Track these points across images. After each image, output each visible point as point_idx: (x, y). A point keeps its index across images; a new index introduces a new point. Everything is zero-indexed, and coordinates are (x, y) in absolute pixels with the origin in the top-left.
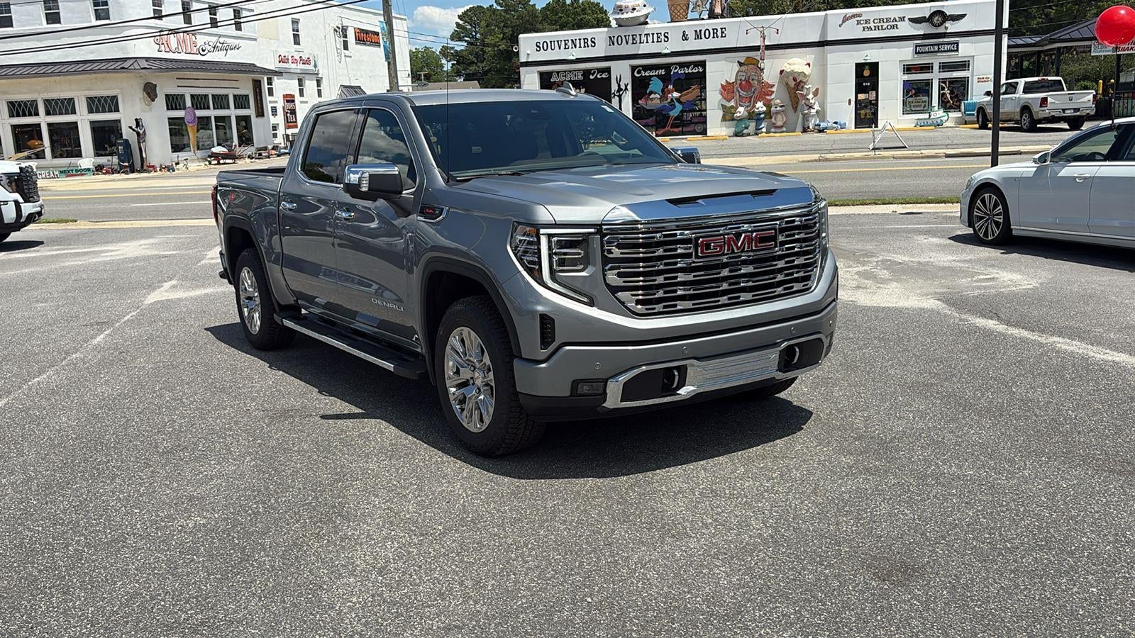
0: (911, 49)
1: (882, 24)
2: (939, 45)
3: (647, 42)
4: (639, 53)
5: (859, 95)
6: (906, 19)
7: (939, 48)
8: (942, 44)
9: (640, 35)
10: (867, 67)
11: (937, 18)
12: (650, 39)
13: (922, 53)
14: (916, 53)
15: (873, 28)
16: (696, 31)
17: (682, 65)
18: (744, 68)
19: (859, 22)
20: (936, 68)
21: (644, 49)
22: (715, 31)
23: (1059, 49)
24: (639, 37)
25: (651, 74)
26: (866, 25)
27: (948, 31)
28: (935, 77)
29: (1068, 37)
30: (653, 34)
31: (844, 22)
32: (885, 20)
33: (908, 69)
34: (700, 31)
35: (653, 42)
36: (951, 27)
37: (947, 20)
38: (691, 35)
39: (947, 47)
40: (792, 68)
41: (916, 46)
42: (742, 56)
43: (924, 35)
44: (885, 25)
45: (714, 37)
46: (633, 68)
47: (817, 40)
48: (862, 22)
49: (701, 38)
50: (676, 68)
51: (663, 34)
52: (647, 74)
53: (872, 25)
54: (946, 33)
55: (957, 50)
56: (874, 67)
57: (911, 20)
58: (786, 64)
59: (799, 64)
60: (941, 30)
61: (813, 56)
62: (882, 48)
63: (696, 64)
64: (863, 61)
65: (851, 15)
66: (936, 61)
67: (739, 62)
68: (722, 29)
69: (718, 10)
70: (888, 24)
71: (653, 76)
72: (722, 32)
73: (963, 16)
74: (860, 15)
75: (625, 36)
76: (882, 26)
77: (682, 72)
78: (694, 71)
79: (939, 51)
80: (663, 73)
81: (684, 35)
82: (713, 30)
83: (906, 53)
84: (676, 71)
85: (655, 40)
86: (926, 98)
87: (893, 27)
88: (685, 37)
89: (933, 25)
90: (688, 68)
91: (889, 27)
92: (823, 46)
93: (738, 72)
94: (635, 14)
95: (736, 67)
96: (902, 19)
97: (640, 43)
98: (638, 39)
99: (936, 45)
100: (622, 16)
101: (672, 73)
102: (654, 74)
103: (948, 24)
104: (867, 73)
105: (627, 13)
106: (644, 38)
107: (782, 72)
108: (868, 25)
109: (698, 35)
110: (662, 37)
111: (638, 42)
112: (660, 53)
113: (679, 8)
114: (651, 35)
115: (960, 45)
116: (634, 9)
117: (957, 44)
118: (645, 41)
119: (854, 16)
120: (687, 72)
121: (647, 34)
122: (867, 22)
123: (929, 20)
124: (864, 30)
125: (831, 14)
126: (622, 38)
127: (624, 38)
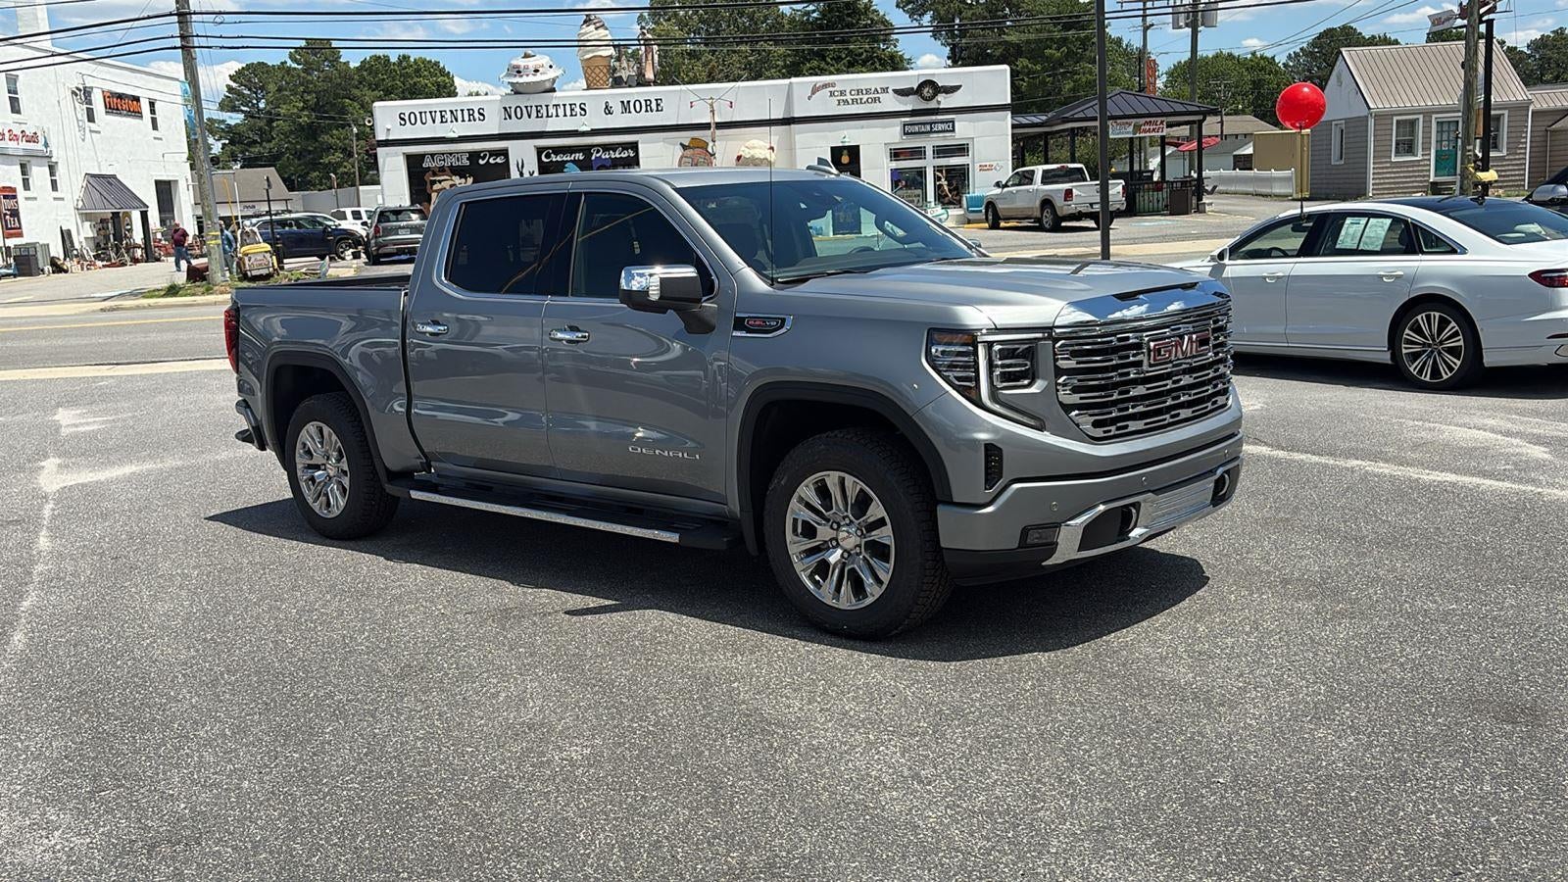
0: (898, 129)
1: (861, 96)
2: (931, 124)
3: (557, 116)
4: (547, 130)
6: (890, 90)
7: (931, 128)
8: (935, 123)
9: (547, 106)
10: (845, 152)
11: (927, 89)
12: (561, 111)
13: (912, 133)
14: (905, 134)
15: (850, 102)
16: (623, 102)
17: (606, 147)
18: (689, 152)
19: (832, 94)
20: (929, 152)
21: (552, 125)
22: (648, 103)
23: (1073, 129)
24: (544, 108)
25: (565, 159)
26: (842, 98)
27: (941, 107)
28: (929, 163)
29: (1081, 115)
30: (564, 105)
31: (813, 93)
32: (864, 92)
33: (896, 154)
34: (629, 102)
35: (565, 115)
36: (945, 101)
37: (939, 92)
38: (617, 108)
39: (940, 127)
40: (752, 152)
41: (904, 125)
42: (686, 137)
43: (913, 110)
44: (865, 98)
45: (647, 111)
46: (540, 151)
47: (781, 117)
48: (836, 94)
49: (630, 112)
50: (598, 152)
51: (578, 105)
52: (559, 159)
53: (849, 97)
54: (938, 109)
55: (953, 131)
56: (854, 152)
57: (896, 91)
58: (743, 148)
59: (761, 148)
60: (932, 105)
61: (777, 137)
62: (862, 127)
63: (625, 146)
64: (841, 145)
65: (821, 84)
66: (929, 143)
67: (681, 144)
68: (656, 100)
69: (650, 75)
70: (867, 96)
71: (567, 161)
72: (658, 105)
73: (958, 88)
74: (833, 85)
75: (526, 107)
76: (861, 99)
77: (607, 156)
78: (623, 155)
79: (931, 132)
80: (581, 158)
81: (607, 107)
82: (646, 101)
83: (892, 133)
84: (598, 155)
85: (568, 113)
86: (919, 192)
87: (875, 100)
88: (608, 110)
89: (922, 98)
90: (615, 151)
91: (870, 100)
92: (789, 124)
93: (682, 157)
94: (539, 78)
95: (679, 152)
96: (885, 90)
97: (548, 116)
98: (544, 111)
99: (927, 123)
100: (521, 80)
101: (593, 158)
102: (568, 159)
103: (940, 97)
104: (845, 159)
105: (527, 75)
106: (552, 111)
107: (739, 158)
108: (844, 98)
109: (626, 107)
110: (578, 109)
111: (545, 115)
112: (577, 131)
113: (597, 70)
114: (562, 107)
115: (956, 124)
116: (536, 71)
117: (953, 122)
118: (554, 114)
119: (825, 86)
120: (613, 156)
121: (556, 105)
122: (842, 93)
123: (917, 92)
124: (839, 104)
125: (797, 83)
126: (521, 109)
127: (524, 109)
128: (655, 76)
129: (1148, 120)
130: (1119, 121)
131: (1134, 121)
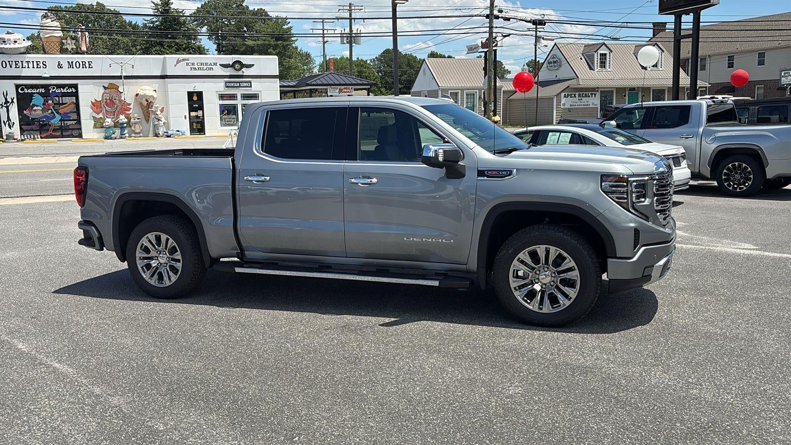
0: (223, 84)
1: (203, 66)
2: (239, 82)
3: (28, 67)
4: (22, 75)
5: (191, 113)
6: (218, 64)
7: (240, 85)
8: (242, 82)
9: (22, 62)
10: (195, 94)
11: (237, 65)
12: (31, 65)
13: (230, 87)
14: (226, 87)
15: (197, 69)
16: (69, 62)
17: (59, 86)
18: (107, 91)
19: (187, 64)
20: (239, 97)
21: (25, 72)
22: (84, 63)
23: (311, 89)
25: (33, 91)
26: (193, 66)
28: (239, 102)
29: (315, 83)
31: (177, 63)
32: (205, 64)
33: (222, 97)
34: (72, 62)
35: (33, 67)
36: (246, 72)
37: (243, 67)
38: (65, 65)
39: (245, 84)
40: (145, 92)
41: (226, 82)
42: (106, 82)
43: (230, 75)
44: (205, 67)
45: (83, 68)
46: (17, 86)
47: (159, 75)
48: (190, 64)
49: (73, 68)
50: (54, 88)
51: (41, 62)
52: (29, 91)
53: (196, 66)
54: (243, 75)
55: (251, 87)
56: (200, 94)
57: (221, 65)
58: (139, 90)
59: (149, 90)
60: (240, 73)
61: (158, 85)
62: (204, 82)
63: (70, 86)
64: (193, 91)
65: (182, 59)
66: (239, 92)
67: (103, 86)
68: (89, 62)
69: (84, 48)
70: (206, 67)
71: (35, 93)
72: (89, 65)
73: (253, 65)
74: (188, 60)
75: (9, 62)
76: (203, 68)
77: (59, 91)
78: (68, 91)
79: (240, 87)
80: (43, 91)
81: (59, 64)
82: (82, 62)
83: (219, 86)
84: (54, 90)
85: (35, 66)
86: (234, 116)
87: (210, 69)
88: (60, 66)
89: (235, 69)
90: (64, 88)
91: (208, 69)
92: (164, 78)
93: (104, 93)
94: (17, 46)
95: (102, 90)
96: (215, 64)
97: (22, 67)
98: (20, 64)
100: (6, 46)
101: (51, 92)
102: (35, 91)
103: (244, 69)
104: (195, 98)
105: (10, 44)
106: (25, 64)
107: (137, 95)
108: (194, 67)
109: (71, 65)
110: (41, 65)
111: (21, 66)
112: (41, 76)
113: (52, 44)
114: (32, 63)
115: (252, 83)
116: (15, 42)
118: (27, 66)
119: (184, 60)
120: (63, 91)
121: (28, 62)
122: (193, 64)
123: (232, 66)
124: (191, 70)
125: (169, 58)
126: (6, 62)
127: (8, 63)
128: (87, 49)
129: (345, 87)
130: (332, 87)
131: (339, 87)
